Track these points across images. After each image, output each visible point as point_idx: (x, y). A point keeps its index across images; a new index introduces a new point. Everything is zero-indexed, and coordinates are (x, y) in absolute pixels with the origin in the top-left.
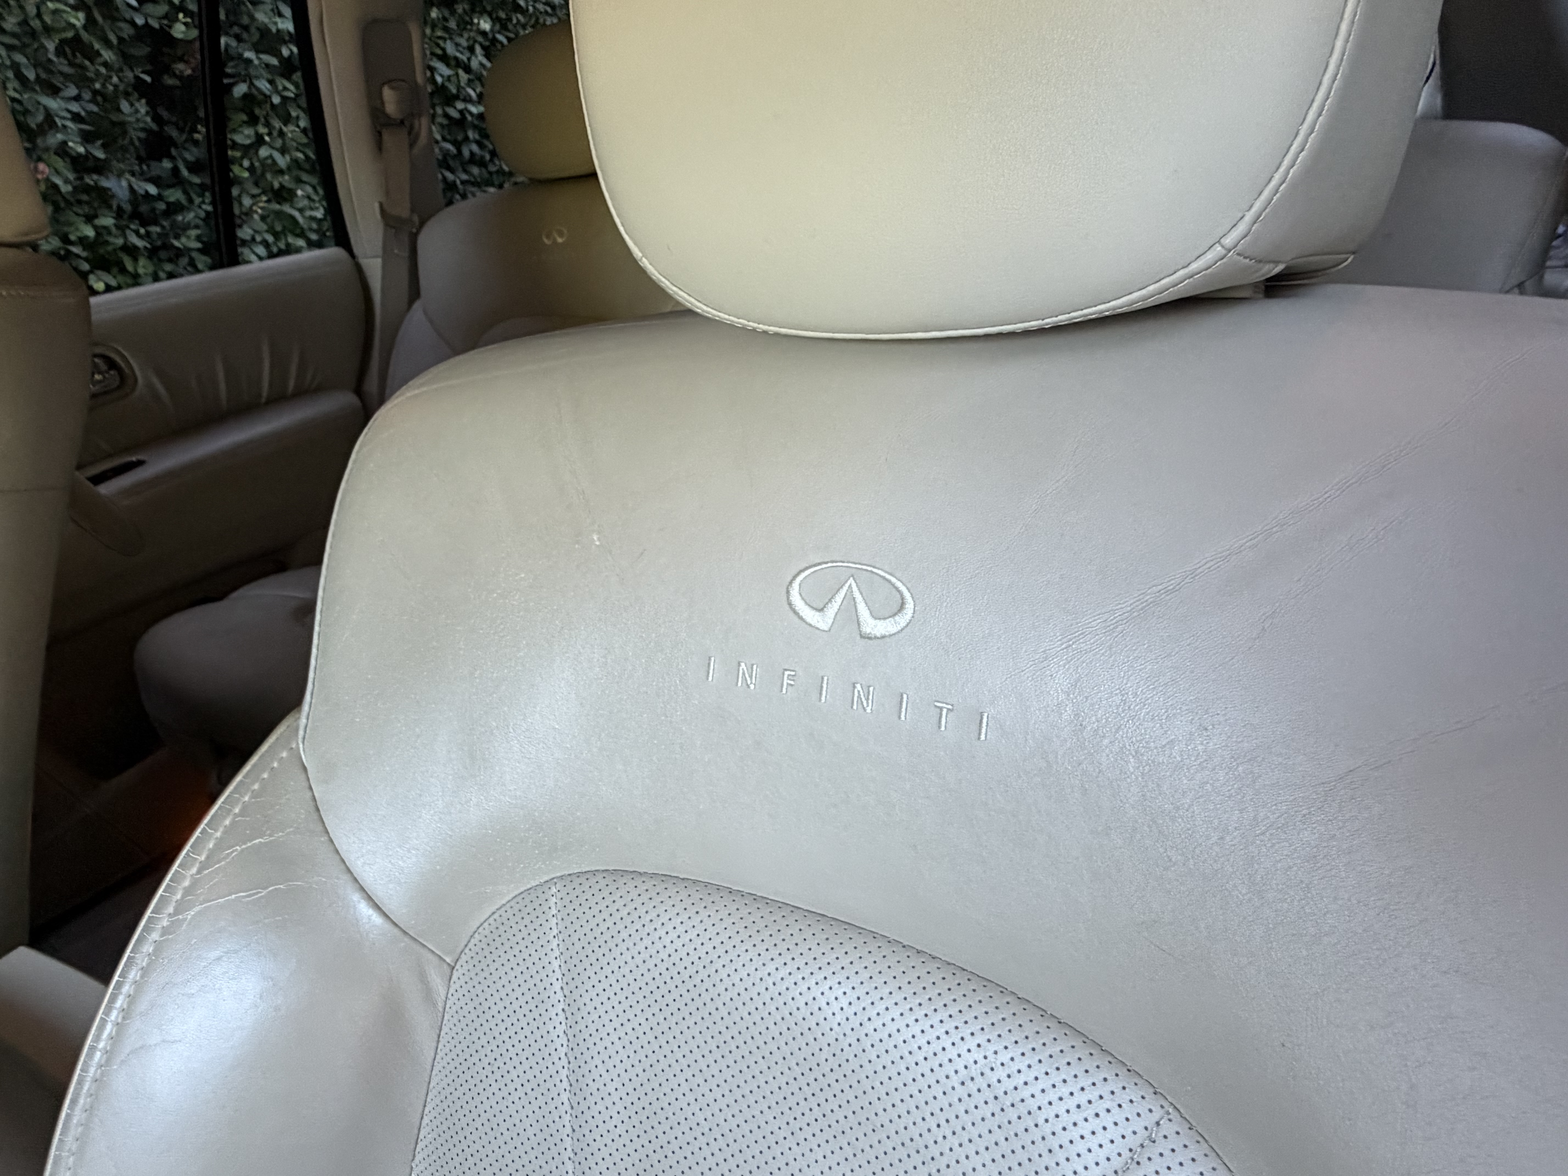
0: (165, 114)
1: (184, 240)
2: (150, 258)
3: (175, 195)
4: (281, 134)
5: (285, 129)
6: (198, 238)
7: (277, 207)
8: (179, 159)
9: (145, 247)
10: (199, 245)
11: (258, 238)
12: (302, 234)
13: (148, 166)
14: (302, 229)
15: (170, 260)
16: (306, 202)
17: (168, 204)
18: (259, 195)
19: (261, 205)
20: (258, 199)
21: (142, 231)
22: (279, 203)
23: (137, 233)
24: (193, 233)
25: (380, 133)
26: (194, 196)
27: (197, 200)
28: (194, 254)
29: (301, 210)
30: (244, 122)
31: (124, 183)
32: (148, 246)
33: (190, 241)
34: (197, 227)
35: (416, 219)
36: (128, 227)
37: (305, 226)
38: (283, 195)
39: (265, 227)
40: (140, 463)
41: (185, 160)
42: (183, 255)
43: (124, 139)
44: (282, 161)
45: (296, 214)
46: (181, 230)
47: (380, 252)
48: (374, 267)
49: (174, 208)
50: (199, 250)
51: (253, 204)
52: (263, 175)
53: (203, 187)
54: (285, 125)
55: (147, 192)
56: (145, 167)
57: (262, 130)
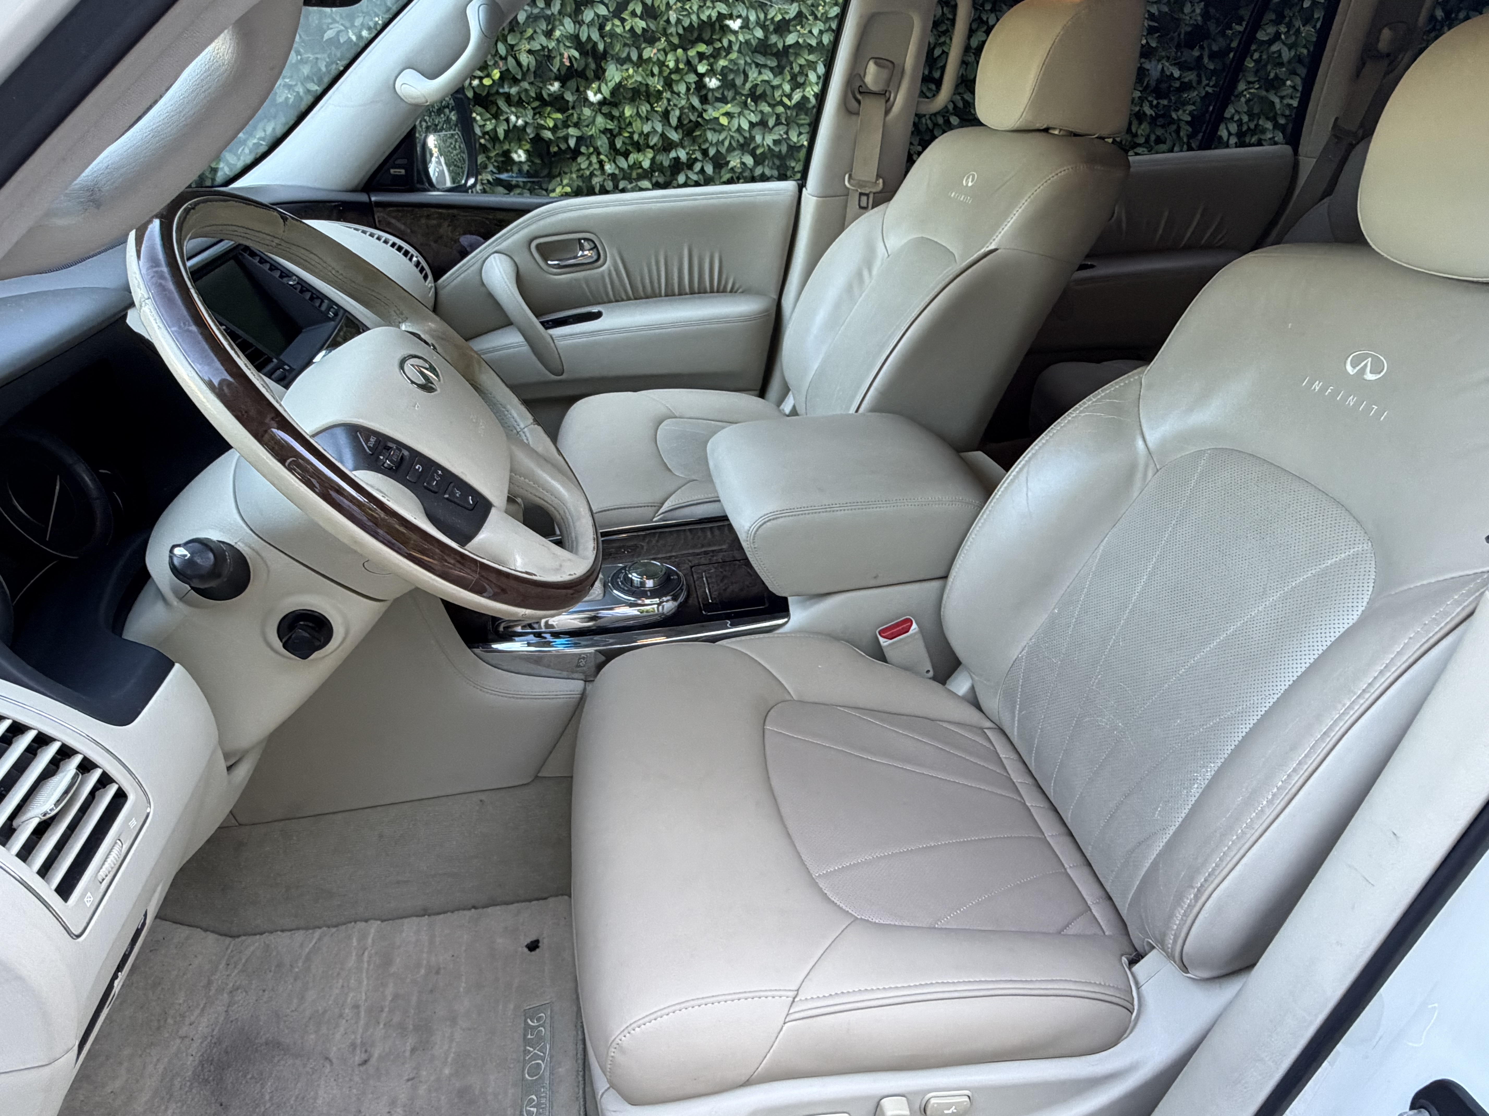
0: (1212, 11)
1: (1180, 112)
2: (1150, 123)
3: (1191, 76)
4: (1298, 31)
5: (1302, 28)
6: (1191, 114)
7: (1263, 93)
8: (1206, 49)
9: (1151, 115)
10: (1189, 119)
11: (1236, 118)
12: (1274, 119)
13: (1182, 53)
14: (1276, 113)
15: (1163, 126)
16: (1290, 91)
17: (1182, 83)
18: (1253, 83)
19: (1252, 91)
20: (1251, 86)
21: (1155, 102)
22: (1267, 91)
23: (1151, 103)
24: (1191, 108)
25: (1364, 64)
26: (1204, 79)
27: (1205, 82)
28: (1182, 124)
29: (1282, 98)
30: (1271, 21)
31: (1160, 66)
32: (1154, 114)
33: (1184, 115)
34: (1194, 104)
35: (1361, 132)
36: (1146, 98)
37: (1279, 112)
38: (1274, 84)
39: (1245, 110)
40: (1092, 266)
41: (1210, 49)
42: (1174, 124)
43: (1174, 32)
44: (1287, 55)
45: (1277, 101)
46: (1181, 104)
47: (1318, 154)
48: (1307, 165)
49: (1186, 87)
50: (1187, 122)
51: (1246, 90)
52: (1266, 65)
53: (1214, 72)
54: (1303, 26)
55: (1172, 74)
56: (1179, 54)
57: (1283, 29)
